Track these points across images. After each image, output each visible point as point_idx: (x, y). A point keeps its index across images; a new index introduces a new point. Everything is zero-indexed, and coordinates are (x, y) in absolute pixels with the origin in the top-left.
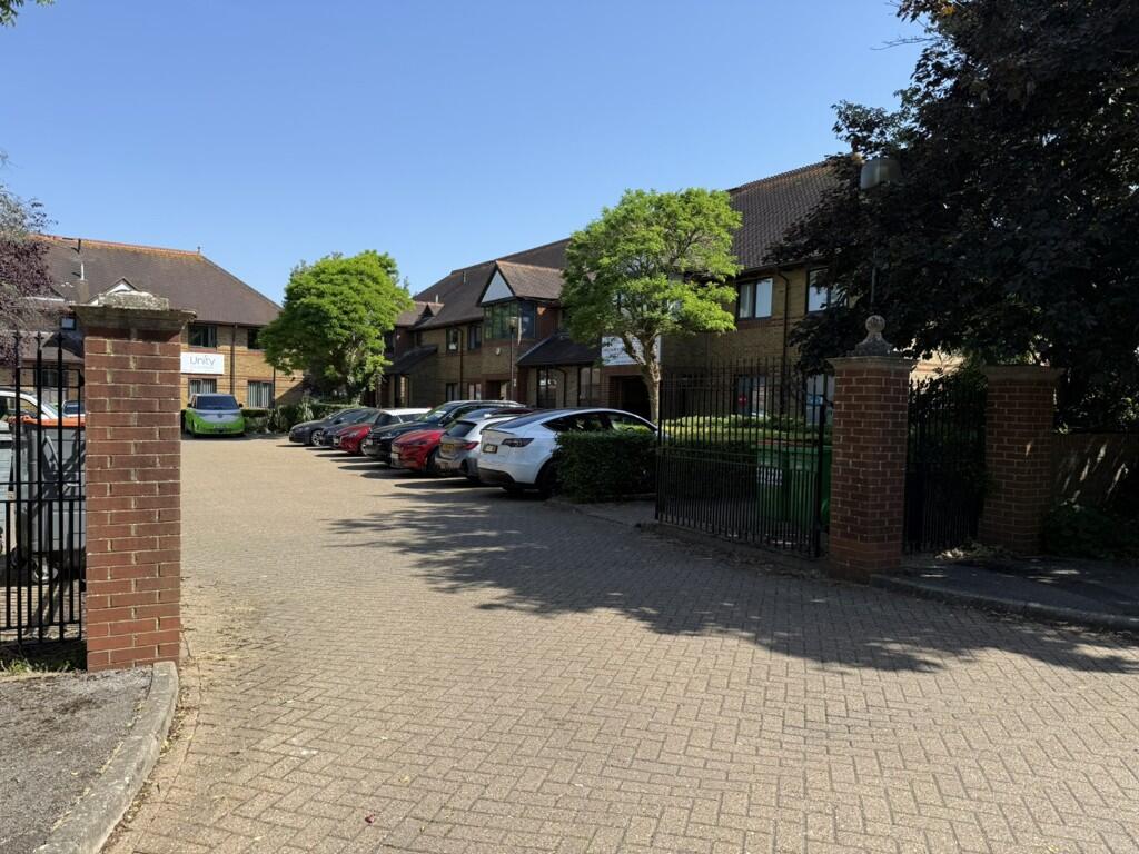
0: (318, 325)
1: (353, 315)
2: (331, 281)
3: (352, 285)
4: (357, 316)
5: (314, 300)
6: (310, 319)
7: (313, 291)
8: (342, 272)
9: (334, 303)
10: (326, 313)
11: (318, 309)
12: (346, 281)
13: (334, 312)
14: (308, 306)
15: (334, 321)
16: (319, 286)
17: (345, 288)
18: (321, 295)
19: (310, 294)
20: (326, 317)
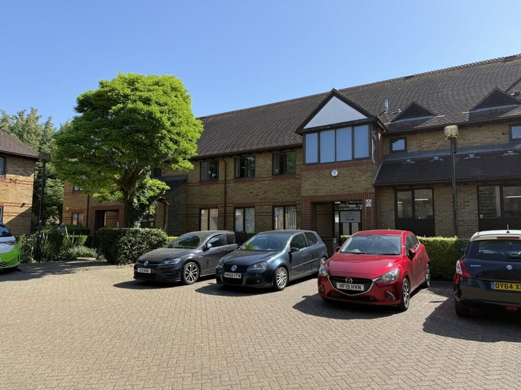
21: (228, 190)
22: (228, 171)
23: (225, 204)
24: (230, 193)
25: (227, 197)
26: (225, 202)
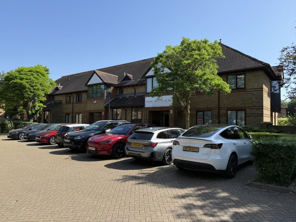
0: (20, 91)
1: (35, 87)
2: (26, 74)
3: (35, 76)
4: (37, 88)
5: (19, 81)
6: (17, 88)
7: (18, 78)
8: (30, 71)
9: (27, 82)
10: (24, 86)
11: (21, 84)
12: (32, 74)
13: (28, 86)
14: (16, 83)
15: (27, 89)
16: (20, 76)
17: (32, 77)
18: (22, 79)
19: (17, 78)
20: (24, 87)
21: (74, 106)
22: (74, 99)
23: (73, 112)
24: (75, 108)
25: (74, 109)
26: (73, 111)
